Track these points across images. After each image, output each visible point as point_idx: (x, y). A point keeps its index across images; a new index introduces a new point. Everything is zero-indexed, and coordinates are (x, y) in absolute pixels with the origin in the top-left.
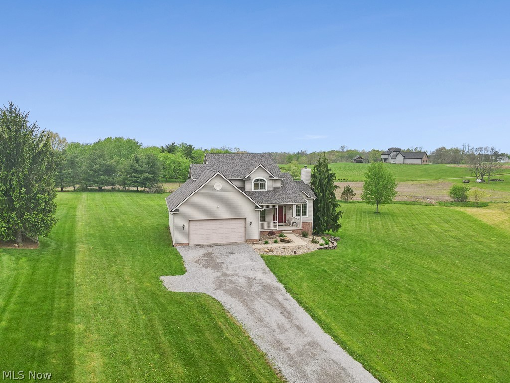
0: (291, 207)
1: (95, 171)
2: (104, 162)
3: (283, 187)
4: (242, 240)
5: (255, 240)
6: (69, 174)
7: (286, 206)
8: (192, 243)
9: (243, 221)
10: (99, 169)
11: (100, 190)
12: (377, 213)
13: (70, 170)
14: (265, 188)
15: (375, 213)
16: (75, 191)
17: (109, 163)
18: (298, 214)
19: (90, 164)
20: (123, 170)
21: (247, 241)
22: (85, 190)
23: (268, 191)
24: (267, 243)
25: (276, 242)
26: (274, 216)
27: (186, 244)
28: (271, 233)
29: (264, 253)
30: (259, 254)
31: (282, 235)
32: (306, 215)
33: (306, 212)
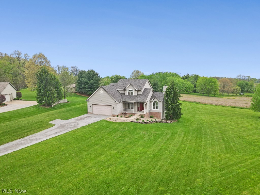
3: (142, 94)
8: (94, 113)
9: (111, 107)
18: (154, 108)
23: (134, 96)
24: (118, 117)
25: (121, 117)
26: (139, 107)
27: (92, 113)
28: (125, 114)
29: (106, 119)
30: (103, 119)
31: (132, 115)
32: (158, 109)
33: (158, 107)
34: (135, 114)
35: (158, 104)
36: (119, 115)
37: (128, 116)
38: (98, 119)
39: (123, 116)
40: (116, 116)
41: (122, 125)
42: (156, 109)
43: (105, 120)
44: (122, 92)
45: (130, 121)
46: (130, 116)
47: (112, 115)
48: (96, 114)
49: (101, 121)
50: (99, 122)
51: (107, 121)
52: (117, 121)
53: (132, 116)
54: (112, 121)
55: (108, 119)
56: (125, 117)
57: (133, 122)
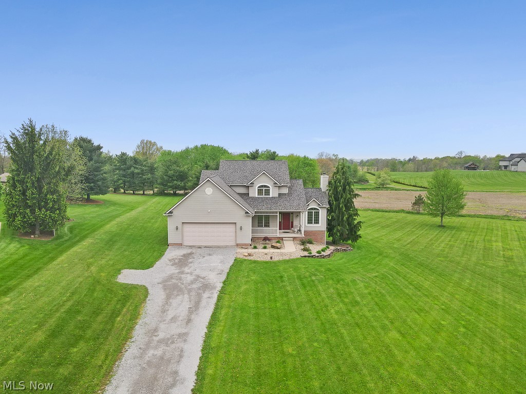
0: (298, 214)
1: (170, 177)
2: (178, 168)
3: (289, 194)
4: (233, 243)
5: (246, 245)
6: (148, 179)
7: (292, 213)
8: (186, 243)
9: (233, 226)
10: (173, 175)
11: (175, 194)
12: (442, 226)
13: (149, 175)
14: (269, 195)
15: (439, 226)
16: (154, 194)
17: (182, 169)
19: (166, 170)
20: (194, 176)
21: (237, 245)
22: (162, 194)
23: (272, 197)
24: (255, 248)
25: (265, 247)
26: (280, 222)
27: (180, 245)
28: (266, 239)
29: (242, 257)
30: (236, 258)
32: (318, 223)
33: (318, 220)
34: (282, 239)
35: (318, 212)
37: (278, 244)
38: (224, 258)
39: (267, 245)
42: (315, 223)
44: (240, 190)
45: (298, 256)
48: (193, 246)
49: (238, 261)
52: (274, 259)
54: (263, 260)
57: (305, 256)
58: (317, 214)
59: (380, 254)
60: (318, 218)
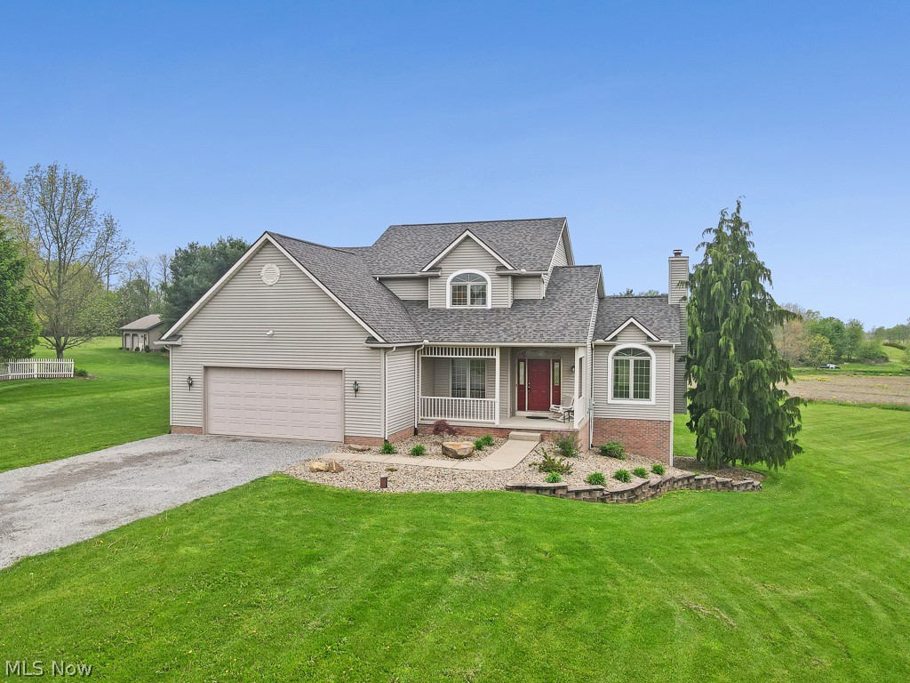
3: (547, 301)
4: (337, 435)
5: (370, 441)
7: (557, 359)
8: (215, 428)
9: (338, 380)
14: (484, 303)
18: (620, 392)
21: (346, 441)
23: (492, 310)
24: (388, 450)
25: (418, 452)
26: (521, 388)
27: (197, 431)
28: (440, 428)
29: (300, 472)
30: (276, 474)
31: (487, 440)
32: (647, 396)
33: (648, 387)
34: (504, 433)
35: (648, 363)
36: (401, 437)
37: (464, 445)
38: (234, 472)
39: (426, 447)
40: (375, 444)
41: (443, 525)
42: (636, 396)
43: (291, 480)
44: (408, 292)
45: (497, 485)
46: (479, 447)
47: (348, 442)
48: (228, 436)
49: (259, 484)
50: (235, 493)
51: (307, 491)
52: (392, 489)
53: (488, 442)
54: (351, 486)
55: (316, 465)
56: (447, 453)
57: (523, 488)
58: (643, 369)
59: (868, 511)
60: (648, 379)
